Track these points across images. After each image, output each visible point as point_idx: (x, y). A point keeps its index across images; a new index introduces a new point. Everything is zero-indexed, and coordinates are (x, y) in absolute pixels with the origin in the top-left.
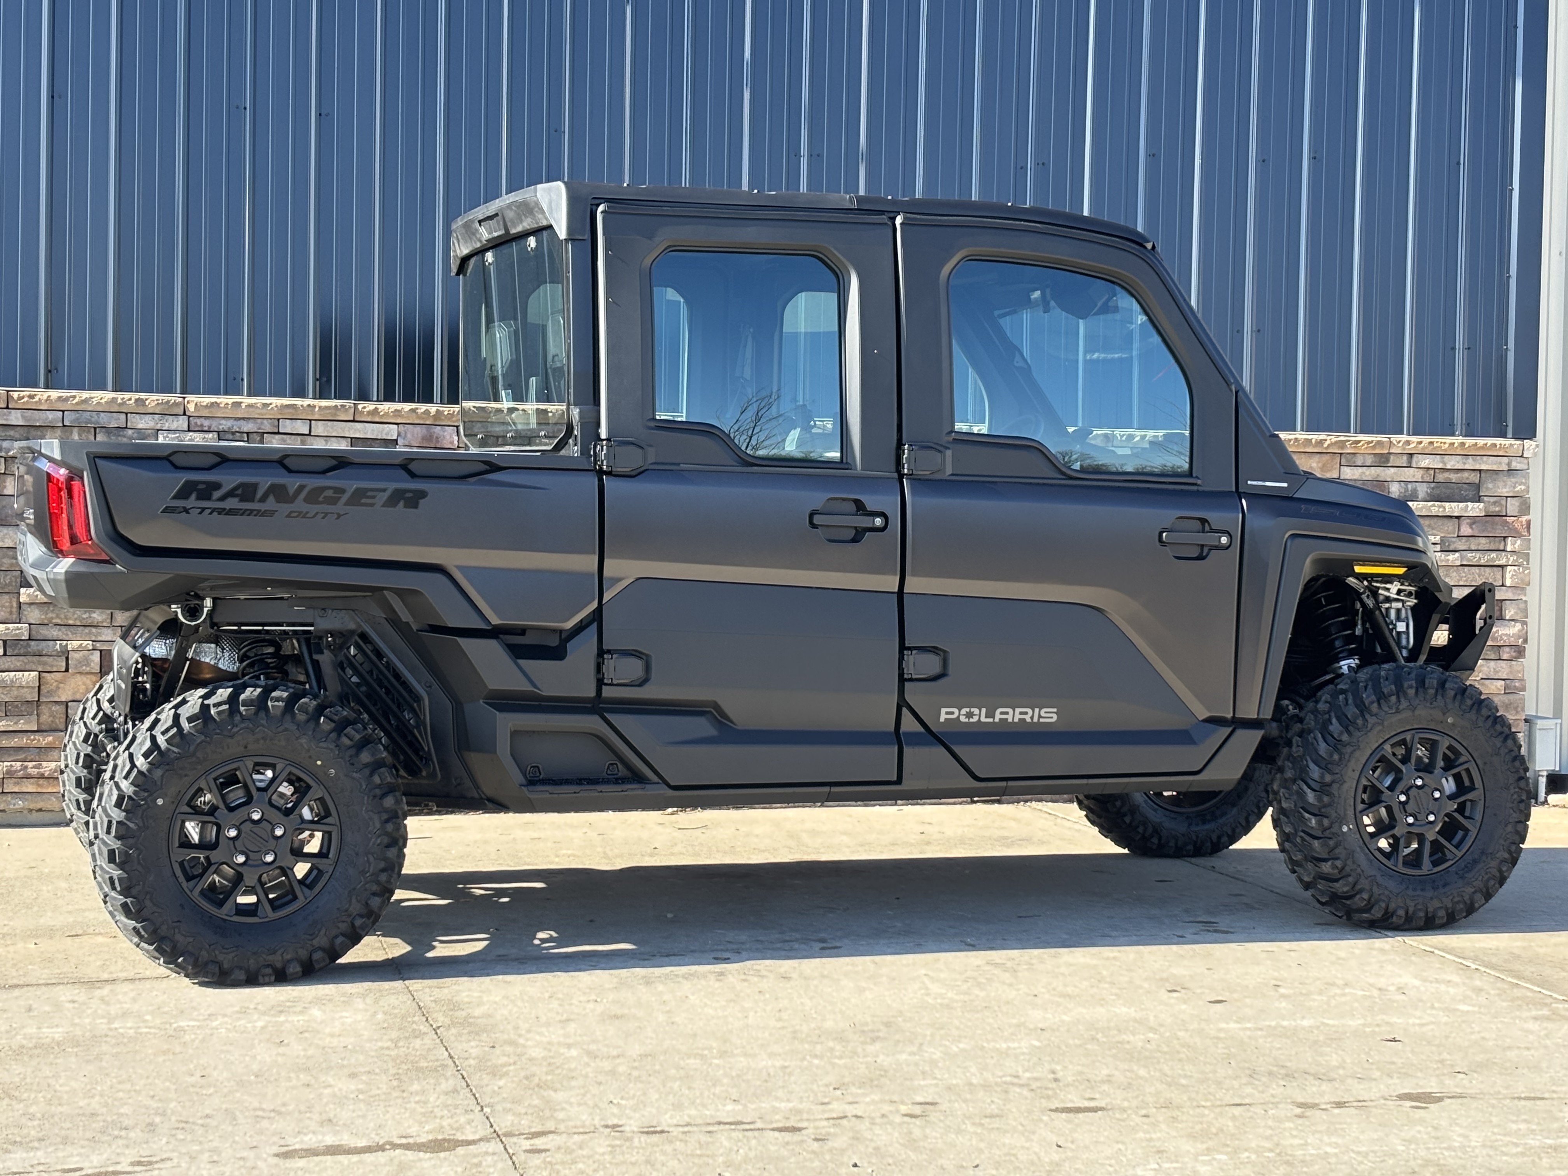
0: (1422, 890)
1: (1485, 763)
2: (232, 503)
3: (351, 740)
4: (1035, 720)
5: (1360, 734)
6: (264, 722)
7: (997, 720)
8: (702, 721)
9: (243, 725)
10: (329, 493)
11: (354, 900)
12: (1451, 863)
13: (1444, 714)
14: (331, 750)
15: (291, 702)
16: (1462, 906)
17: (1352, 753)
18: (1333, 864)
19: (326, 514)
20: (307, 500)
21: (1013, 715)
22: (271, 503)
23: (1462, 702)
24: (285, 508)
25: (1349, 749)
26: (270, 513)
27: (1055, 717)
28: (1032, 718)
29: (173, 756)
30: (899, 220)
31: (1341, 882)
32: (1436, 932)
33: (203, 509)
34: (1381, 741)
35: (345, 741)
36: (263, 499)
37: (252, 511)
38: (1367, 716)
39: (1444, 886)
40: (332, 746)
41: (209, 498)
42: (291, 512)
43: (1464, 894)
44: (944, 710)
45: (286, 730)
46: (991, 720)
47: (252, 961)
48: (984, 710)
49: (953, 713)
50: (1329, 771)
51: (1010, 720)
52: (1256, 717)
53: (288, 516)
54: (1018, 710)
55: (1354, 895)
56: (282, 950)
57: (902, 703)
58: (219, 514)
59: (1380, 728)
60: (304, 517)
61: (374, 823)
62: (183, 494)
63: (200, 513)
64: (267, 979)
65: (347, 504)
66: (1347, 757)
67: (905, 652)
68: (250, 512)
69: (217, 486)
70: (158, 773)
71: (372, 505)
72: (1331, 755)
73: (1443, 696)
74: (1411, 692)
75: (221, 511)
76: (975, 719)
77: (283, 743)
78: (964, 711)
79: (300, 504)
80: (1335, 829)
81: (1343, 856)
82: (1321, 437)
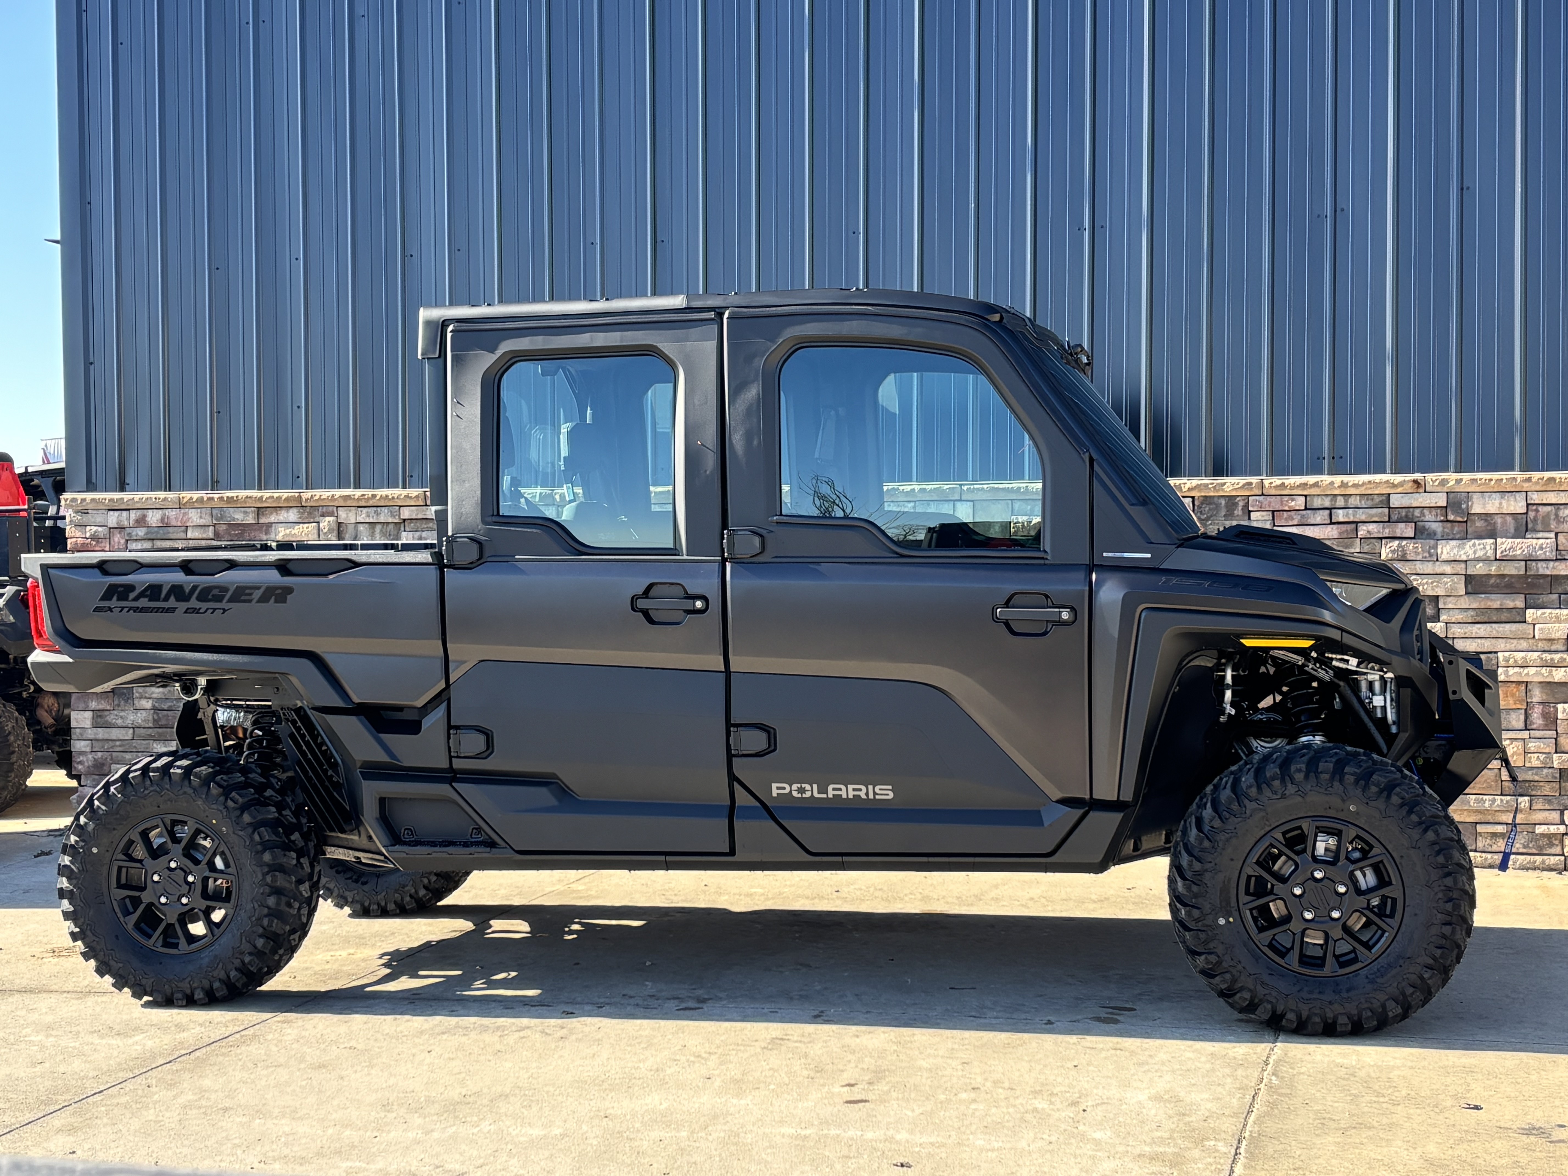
0: (1320, 993)
1: (1402, 857)
2: (144, 602)
3: (235, 803)
4: (871, 796)
5: (1236, 820)
6: (168, 786)
7: (830, 796)
8: (543, 791)
9: (152, 789)
10: (215, 592)
11: (244, 940)
12: (1362, 965)
13: (1343, 801)
14: (221, 811)
15: (188, 770)
16: (1370, 1014)
17: (1228, 840)
18: (1206, 958)
19: (215, 610)
20: (199, 599)
21: (848, 792)
22: (172, 602)
23: (1365, 788)
24: (183, 606)
25: (1222, 837)
26: (171, 610)
27: (891, 795)
28: (867, 794)
29: (101, 812)
30: (726, 315)
31: (1217, 978)
32: (1337, 1041)
33: (123, 608)
34: (1268, 829)
35: (230, 803)
36: (166, 599)
37: (159, 608)
38: (1246, 802)
39: (1348, 991)
40: (221, 808)
41: (126, 599)
42: (188, 609)
43: (1374, 1001)
44: (774, 786)
45: (185, 793)
46: (824, 796)
47: (166, 987)
48: (815, 786)
49: (784, 788)
50: (1199, 860)
51: (844, 796)
52: (1115, 799)
53: (186, 612)
54: (850, 787)
55: (1235, 994)
56: (189, 979)
57: (732, 778)
58: (135, 611)
59: (1262, 814)
60: (197, 613)
61: (256, 876)
62: (107, 596)
63: (121, 611)
64: (180, 1003)
65: (229, 601)
66: (1221, 844)
67: (732, 729)
68: (158, 610)
69: (130, 588)
70: (91, 826)
71: (250, 601)
72: (1201, 843)
73: (1341, 781)
74: (1299, 777)
75: (136, 610)
76: (808, 795)
77: (185, 804)
78: (795, 787)
79: (194, 603)
80: (1209, 921)
81: (1220, 950)
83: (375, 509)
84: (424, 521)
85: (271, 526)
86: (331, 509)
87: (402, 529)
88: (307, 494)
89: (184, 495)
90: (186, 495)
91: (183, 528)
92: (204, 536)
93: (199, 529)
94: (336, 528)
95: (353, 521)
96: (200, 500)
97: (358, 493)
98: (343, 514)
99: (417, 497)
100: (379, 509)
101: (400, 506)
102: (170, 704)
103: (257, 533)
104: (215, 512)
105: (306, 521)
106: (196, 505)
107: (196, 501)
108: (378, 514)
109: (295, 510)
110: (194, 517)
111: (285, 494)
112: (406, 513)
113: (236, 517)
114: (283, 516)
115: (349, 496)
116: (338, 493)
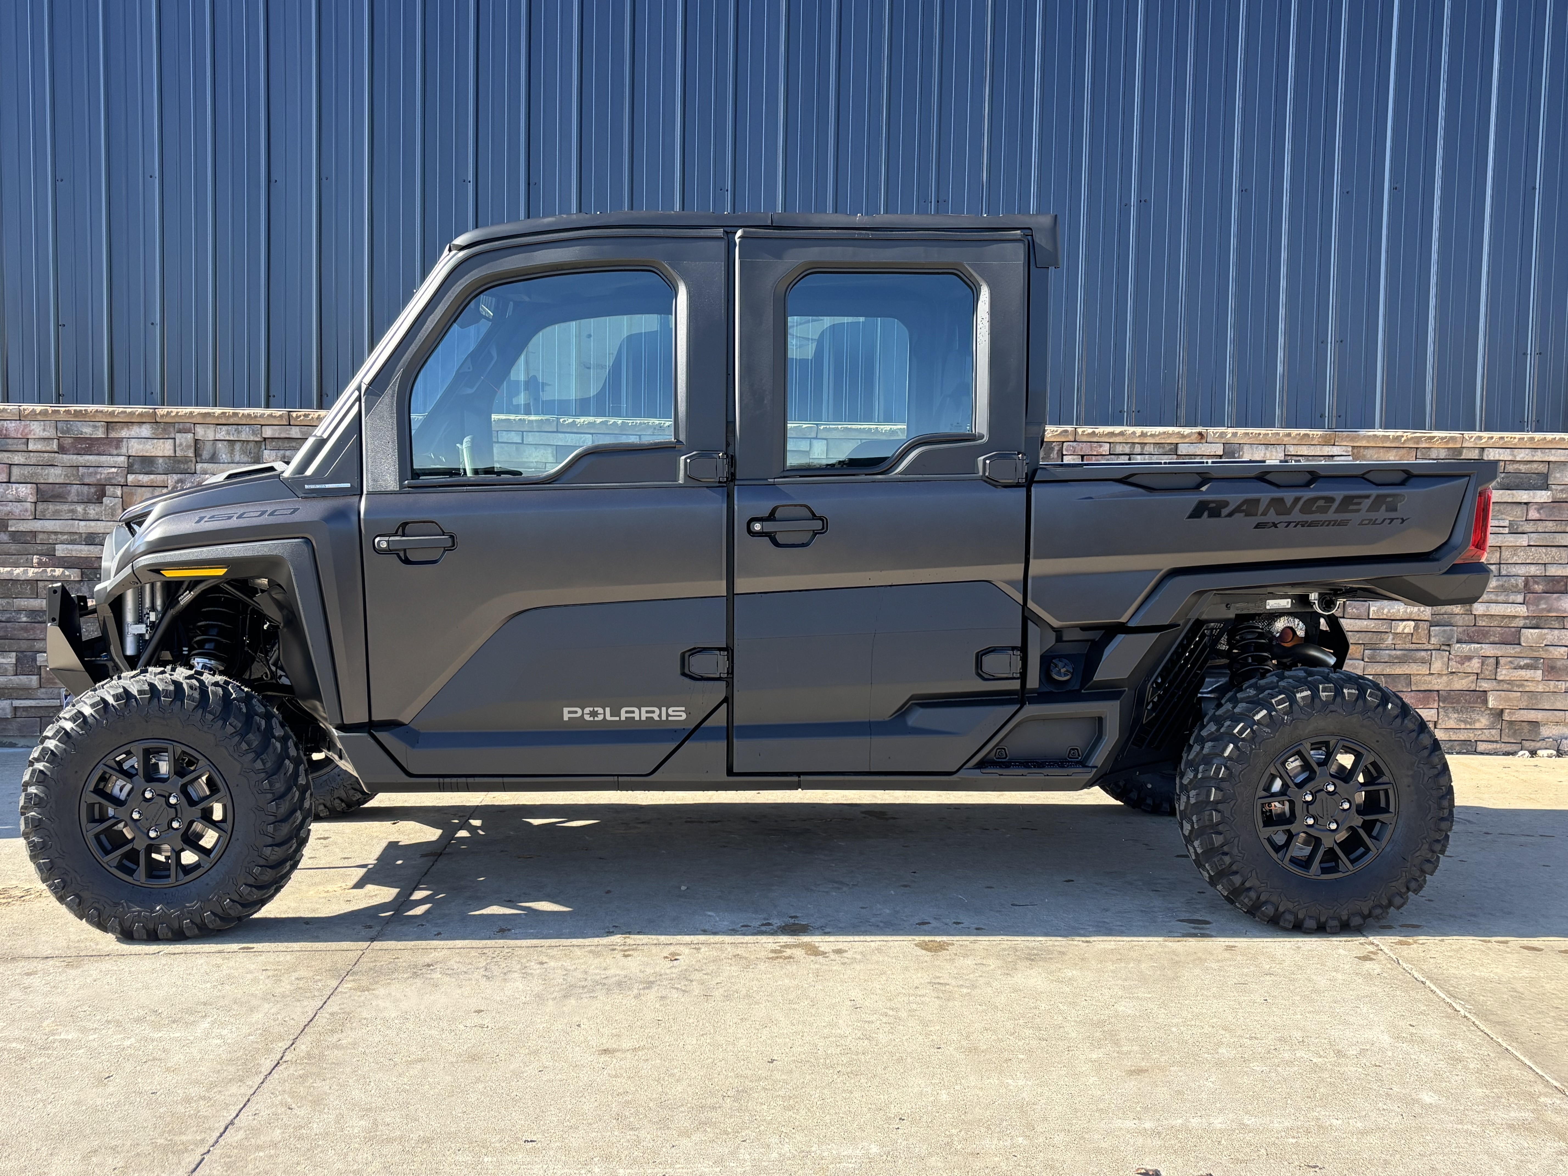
82: (1398, 434)
83: (235, 427)
84: (286, 441)
85: (122, 441)
86: (188, 425)
87: (263, 447)
88: (162, 411)
89: (26, 407)
90: (28, 407)
91: (24, 440)
92: (48, 449)
93: (41, 442)
94: (193, 444)
95: (211, 438)
96: (44, 413)
97: (218, 411)
98: (200, 432)
99: (281, 416)
100: (240, 427)
101: (262, 425)
102: (9, 615)
103: (106, 448)
104: (60, 425)
105: (160, 437)
106: (39, 418)
107: (40, 413)
108: (239, 432)
109: (148, 426)
110: (37, 429)
111: (139, 409)
112: (268, 432)
113: (84, 430)
114: (135, 431)
115: (209, 413)
116: (197, 410)
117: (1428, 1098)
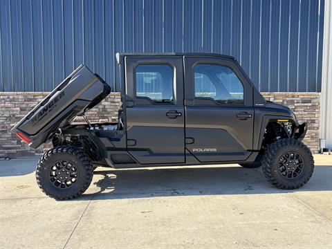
117: (295, 217)
